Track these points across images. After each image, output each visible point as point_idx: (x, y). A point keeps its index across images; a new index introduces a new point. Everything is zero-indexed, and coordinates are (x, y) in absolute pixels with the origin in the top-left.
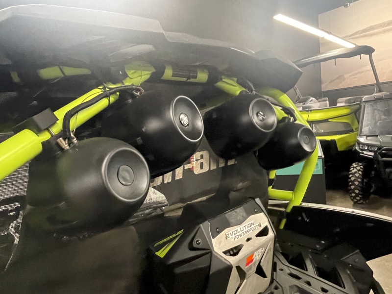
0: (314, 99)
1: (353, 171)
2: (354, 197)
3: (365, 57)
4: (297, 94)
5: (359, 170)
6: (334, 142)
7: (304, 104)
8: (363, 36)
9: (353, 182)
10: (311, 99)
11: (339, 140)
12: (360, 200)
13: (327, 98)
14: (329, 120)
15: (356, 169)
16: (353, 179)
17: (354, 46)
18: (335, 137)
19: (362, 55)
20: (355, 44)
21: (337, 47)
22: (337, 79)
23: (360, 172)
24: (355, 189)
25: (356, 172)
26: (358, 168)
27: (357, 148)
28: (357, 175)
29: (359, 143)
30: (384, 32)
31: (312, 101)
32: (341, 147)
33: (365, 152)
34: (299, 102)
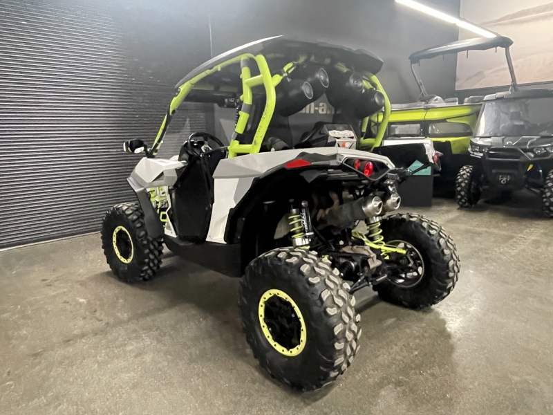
0: (439, 98)
1: (462, 173)
2: (460, 200)
3: (502, 50)
4: (421, 91)
5: (467, 172)
6: (448, 143)
7: (427, 103)
8: (513, 23)
9: (460, 183)
10: (436, 98)
11: (455, 142)
12: (465, 203)
13: (457, 99)
14: (448, 120)
15: (465, 171)
16: (460, 180)
17: (494, 36)
18: (451, 139)
19: (498, 48)
20: (496, 34)
21: (472, 35)
22: (476, 75)
23: (469, 174)
24: (461, 191)
25: (464, 174)
26: (467, 170)
27: (469, 149)
28: (465, 176)
29: (472, 144)
30: (538, 19)
31: (436, 100)
32: (455, 151)
33: (475, 153)
34: (422, 101)
